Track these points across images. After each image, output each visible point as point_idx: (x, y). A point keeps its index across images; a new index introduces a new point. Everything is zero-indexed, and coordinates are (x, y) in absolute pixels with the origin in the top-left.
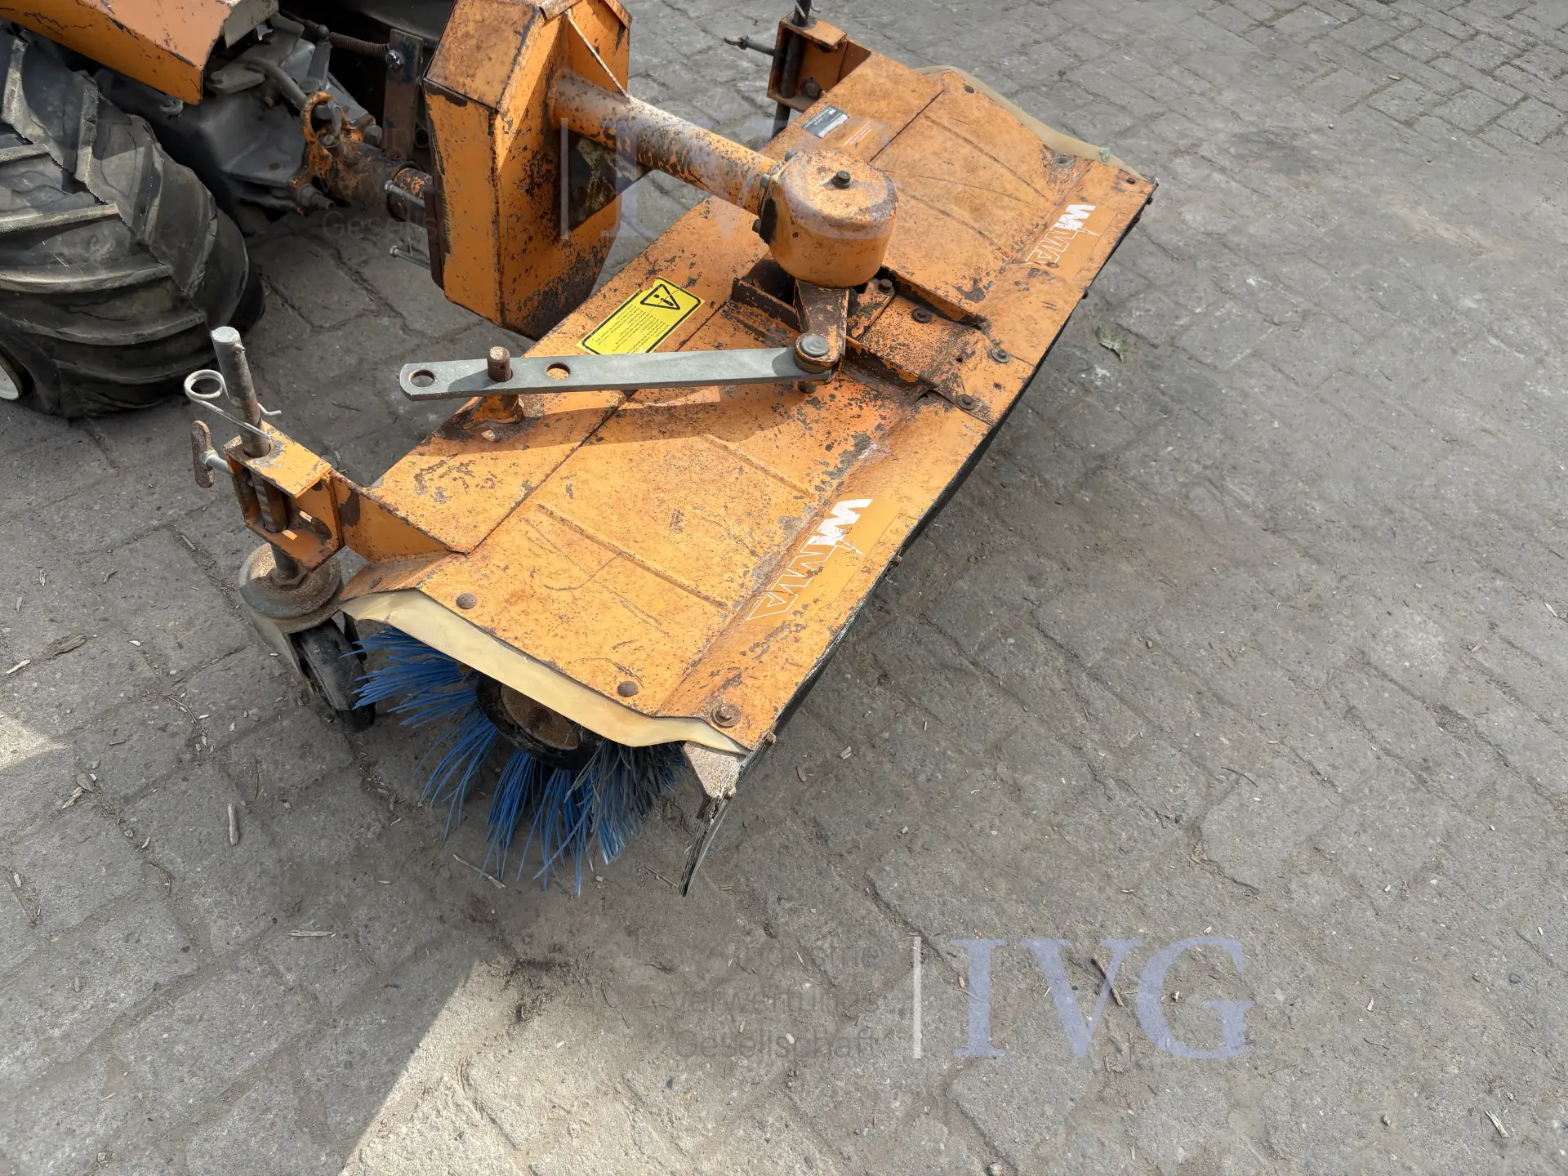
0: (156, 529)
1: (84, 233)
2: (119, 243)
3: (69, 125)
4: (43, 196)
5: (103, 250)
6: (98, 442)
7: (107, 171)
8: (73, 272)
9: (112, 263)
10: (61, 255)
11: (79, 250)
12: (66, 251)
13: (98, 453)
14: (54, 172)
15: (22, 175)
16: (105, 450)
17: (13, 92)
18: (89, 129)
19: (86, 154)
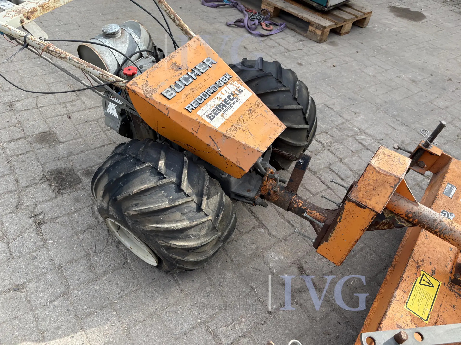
0: (200, 324)
1: (200, 226)
2: (209, 228)
3: (200, 188)
4: (190, 215)
5: (204, 231)
6: (176, 281)
7: (209, 203)
8: (194, 240)
9: (206, 235)
10: (192, 234)
11: (198, 232)
12: (194, 233)
13: (177, 287)
14: (194, 205)
15: (185, 208)
16: (179, 285)
17: (185, 177)
18: (207, 190)
19: (205, 199)
